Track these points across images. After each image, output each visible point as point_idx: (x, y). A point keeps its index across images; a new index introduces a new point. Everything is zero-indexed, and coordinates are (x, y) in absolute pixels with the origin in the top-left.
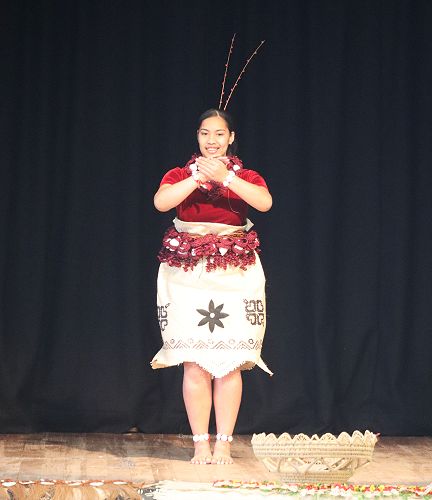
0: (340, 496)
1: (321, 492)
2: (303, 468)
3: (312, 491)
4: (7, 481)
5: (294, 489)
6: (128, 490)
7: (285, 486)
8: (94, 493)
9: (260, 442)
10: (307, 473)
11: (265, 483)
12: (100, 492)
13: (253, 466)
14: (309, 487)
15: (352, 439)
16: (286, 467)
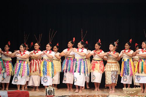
2: (130, 93)
4: (87, 95)
5: (129, 96)
6: (105, 96)
9: (124, 89)
11: (125, 95)
12: (100, 96)
15: (138, 88)
16: (128, 93)
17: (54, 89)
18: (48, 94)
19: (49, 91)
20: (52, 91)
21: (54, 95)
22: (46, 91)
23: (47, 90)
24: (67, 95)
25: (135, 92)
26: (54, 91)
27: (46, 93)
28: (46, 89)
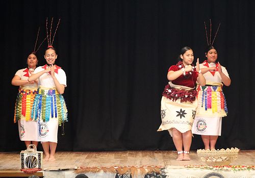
0: (227, 170)
1: (221, 168)
2: (214, 160)
3: (218, 168)
4: (115, 166)
5: (211, 167)
6: (156, 169)
7: (208, 167)
8: (144, 170)
9: (200, 152)
10: (216, 162)
11: (202, 166)
12: (146, 170)
13: (197, 160)
14: (217, 167)
15: (231, 151)
16: (208, 160)
17: (39, 155)
18: (25, 166)
19: (28, 159)
20: (35, 158)
21: (40, 169)
22: (23, 160)
23: (25, 158)
24: (69, 168)
25: (224, 158)
26: (40, 159)
27: (23, 164)
28: (23, 155)
